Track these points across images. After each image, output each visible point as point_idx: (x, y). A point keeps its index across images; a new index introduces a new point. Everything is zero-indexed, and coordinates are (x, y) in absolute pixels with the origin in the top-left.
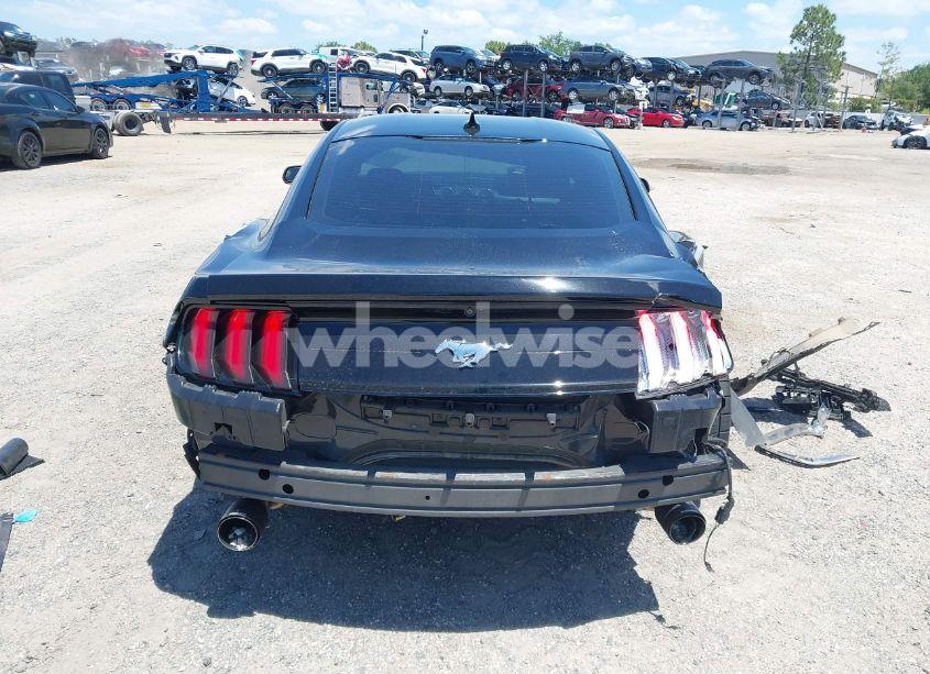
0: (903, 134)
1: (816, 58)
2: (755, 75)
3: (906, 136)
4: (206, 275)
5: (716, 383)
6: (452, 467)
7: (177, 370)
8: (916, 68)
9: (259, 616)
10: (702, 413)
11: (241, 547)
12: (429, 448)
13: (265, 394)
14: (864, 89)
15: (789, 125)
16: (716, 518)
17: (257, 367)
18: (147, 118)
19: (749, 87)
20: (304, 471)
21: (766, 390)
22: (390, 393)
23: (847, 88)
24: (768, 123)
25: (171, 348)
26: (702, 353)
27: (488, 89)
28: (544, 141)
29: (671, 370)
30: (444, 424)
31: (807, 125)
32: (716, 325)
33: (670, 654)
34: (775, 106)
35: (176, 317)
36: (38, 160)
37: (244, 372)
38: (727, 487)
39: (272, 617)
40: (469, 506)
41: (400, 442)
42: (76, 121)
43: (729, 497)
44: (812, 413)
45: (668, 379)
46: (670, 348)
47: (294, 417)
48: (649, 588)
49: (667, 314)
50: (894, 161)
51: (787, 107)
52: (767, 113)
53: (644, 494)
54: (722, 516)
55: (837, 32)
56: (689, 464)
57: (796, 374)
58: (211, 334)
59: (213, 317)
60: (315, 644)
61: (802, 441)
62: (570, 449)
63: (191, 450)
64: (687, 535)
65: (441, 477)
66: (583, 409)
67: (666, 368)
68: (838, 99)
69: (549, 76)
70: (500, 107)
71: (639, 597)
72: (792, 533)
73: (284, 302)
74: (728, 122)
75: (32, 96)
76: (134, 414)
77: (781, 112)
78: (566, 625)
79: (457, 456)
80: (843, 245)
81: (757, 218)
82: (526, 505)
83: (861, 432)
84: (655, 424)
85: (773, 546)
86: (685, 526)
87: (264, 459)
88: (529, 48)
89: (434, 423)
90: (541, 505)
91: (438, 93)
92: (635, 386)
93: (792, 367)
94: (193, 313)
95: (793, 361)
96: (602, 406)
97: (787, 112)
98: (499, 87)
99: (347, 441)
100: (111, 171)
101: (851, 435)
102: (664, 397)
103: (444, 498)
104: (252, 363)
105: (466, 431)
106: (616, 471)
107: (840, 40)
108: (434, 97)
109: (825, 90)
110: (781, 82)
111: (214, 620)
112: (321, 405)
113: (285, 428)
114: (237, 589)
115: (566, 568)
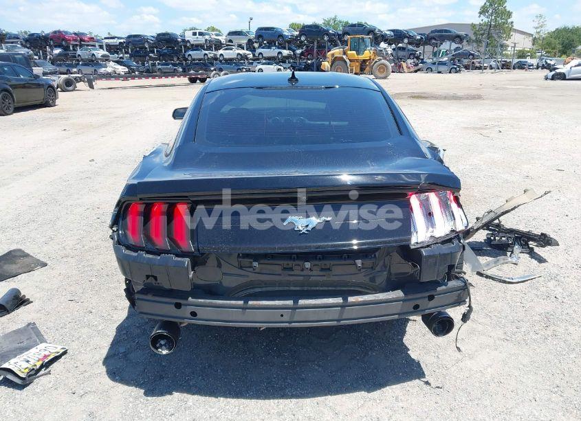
0: (551, 71)
1: (495, 26)
2: (458, 38)
3: (553, 73)
4: (135, 182)
5: (458, 236)
6: (296, 296)
7: (120, 242)
8: (557, 29)
9: (176, 394)
10: (452, 255)
11: (165, 352)
12: (280, 284)
13: (177, 256)
14: (525, 44)
15: (480, 68)
16: (462, 319)
17: (171, 239)
18: (78, 80)
19: (454, 46)
20: (204, 302)
21: (481, 236)
22: (256, 251)
23: (515, 44)
24: (467, 67)
25: (115, 229)
26: (449, 218)
27: (292, 53)
28: (337, 87)
29: (431, 229)
30: (291, 269)
31: (491, 68)
32: (457, 200)
33: (435, 405)
34: (471, 57)
35: (117, 209)
36: (12, 109)
37: (164, 243)
38: (467, 300)
39: (185, 394)
40: (307, 320)
41: (262, 281)
42: (35, 83)
43: (470, 306)
44: (510, 249)
45: (429, 235)
46: (429, 215)
47: (196, 268)
48: (418, 364)
49: (427, 194)
50: (546, 88)
51: (478, 57)
52: (466, 62)
53: (416, 307)
54: (465, 318)
55: (508, 9)
56: (444, 287)
57: (498, 226)
58: (141, 219)
59: (141, 208)
60: (213, 410)
61: (505, 267)
62: (371, 281)
63: (130, 293)
64: (442, 331)
65: (290, 303)
66: (377, 256)
67: (428, 228)
68: (510, 51)
69: (329, 44)
70: (300, 64)
71: (412, 371)
72: (504, 325)
73: (186, 197)
74: (441, 68)
75: (6, 69)
76: (86, 269)
77: (474, 61)
78: (369, 391)
79: (298, 289)
80: (519, 142)
81: (465, 128)
82: (344, 317)
83: (541, 260)
84: (423, 264)
85: (492, 334)
86: (441, 325)
87: (178, 296)
88: (316, 26)
89: (285, 269)
90: (353, 317)
91: (260, 57)
92: (409, 240)
93: (496, 221)
94: (128, 206)
95: (498, 217)
96: (388, 254)
97: (478, 60)
98: (299, 51)
99: (229, 282)
100: (59, 115)
101: (535, 262)
102: (428, 246)
103: (292, 315)
104: (168, 237)
105: (305, 273)
106: (399, 294)
107: (509, 14)
108: (258, 59)
109: (502, 46)
110: (473, 41)
111: (149, 398)
112: (212, 261)
113: (191, 276)
114: (161, 377)
115: (366, 354)
